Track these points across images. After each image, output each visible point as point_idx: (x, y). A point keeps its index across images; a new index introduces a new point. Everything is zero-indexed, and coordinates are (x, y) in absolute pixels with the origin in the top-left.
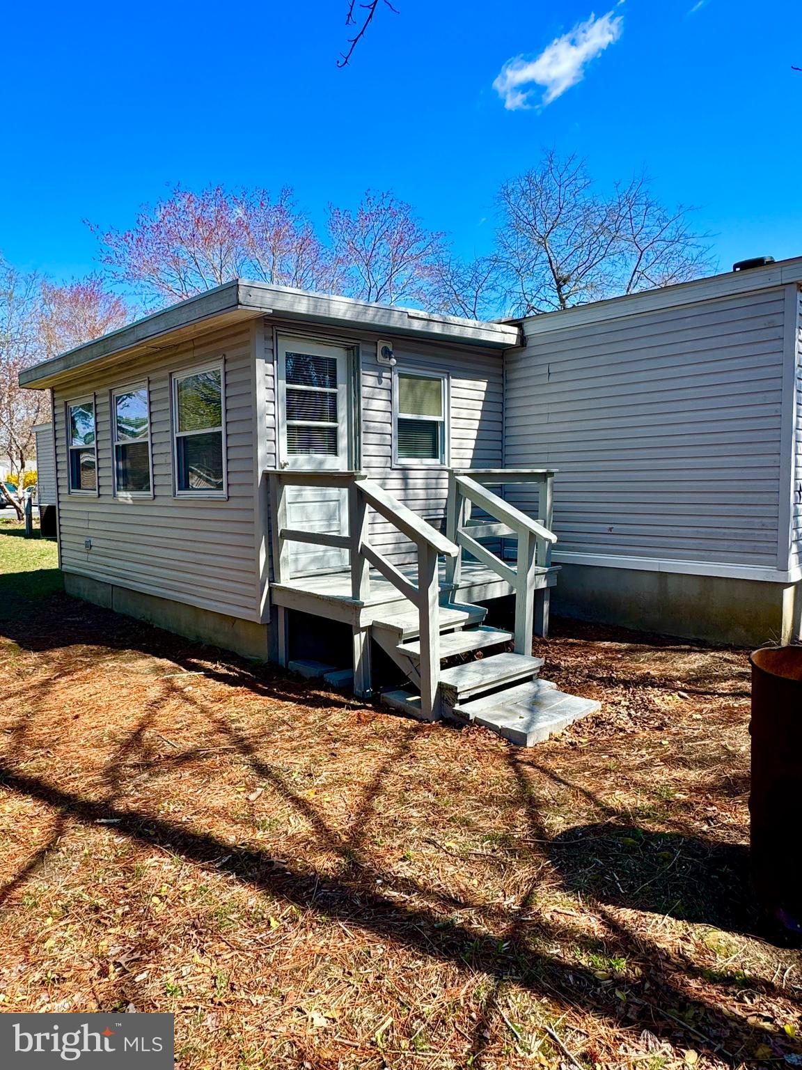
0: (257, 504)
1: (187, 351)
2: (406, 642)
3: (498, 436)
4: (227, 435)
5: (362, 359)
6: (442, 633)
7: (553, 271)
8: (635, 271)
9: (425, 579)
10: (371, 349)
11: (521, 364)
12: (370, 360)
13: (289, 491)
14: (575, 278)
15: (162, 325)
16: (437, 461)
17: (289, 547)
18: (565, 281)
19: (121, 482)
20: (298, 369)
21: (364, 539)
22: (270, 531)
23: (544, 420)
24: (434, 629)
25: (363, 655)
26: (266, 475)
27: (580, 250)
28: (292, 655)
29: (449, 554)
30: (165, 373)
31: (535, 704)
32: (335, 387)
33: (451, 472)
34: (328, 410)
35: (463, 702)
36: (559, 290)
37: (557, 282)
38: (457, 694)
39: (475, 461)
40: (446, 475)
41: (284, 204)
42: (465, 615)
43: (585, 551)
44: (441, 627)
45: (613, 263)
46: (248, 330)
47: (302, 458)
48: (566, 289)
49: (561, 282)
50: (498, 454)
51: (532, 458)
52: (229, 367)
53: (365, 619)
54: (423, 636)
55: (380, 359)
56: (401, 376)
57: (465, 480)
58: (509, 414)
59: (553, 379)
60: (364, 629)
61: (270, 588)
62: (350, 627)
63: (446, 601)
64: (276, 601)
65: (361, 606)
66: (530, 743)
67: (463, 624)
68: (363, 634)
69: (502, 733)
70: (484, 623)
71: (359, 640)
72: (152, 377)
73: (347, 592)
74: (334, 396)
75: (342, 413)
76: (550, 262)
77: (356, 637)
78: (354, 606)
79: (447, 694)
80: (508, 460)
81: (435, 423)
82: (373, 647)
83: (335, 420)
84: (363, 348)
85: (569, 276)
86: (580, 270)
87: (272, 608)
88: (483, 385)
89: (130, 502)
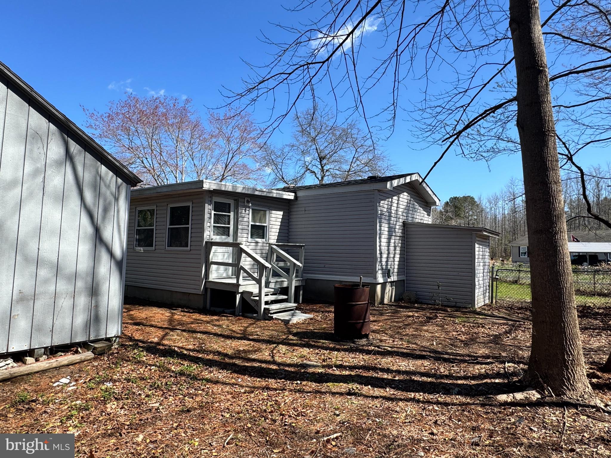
0: (203, 252)
1: (177, 197)
2: (254, 297)
3: (287, 231)
4: (191, 228)
5: (239, 204)
6: (266, 295)
7: (318, 153)
8: (354, 157)
9: (261, 276)
10: (243, 200)
11: (296, 206)
12: (242, 204)
13: (214, 248)
14: (328, 157)
15: (170, 189)
16: (264, 240)
17: (214, 267)
18: (324, 158)
19: (137, 243)
20: (218, 207)
21: (242, 264)
22: (206, 262)
23: (303, 226)
24: (263, 294)
25: (239, 302)
26: (206, 242)
27: (331, 145)
28: (211, 305)
29: (268, 267)
30: (166, 204)
31: (293, 315)
32: (230, 213)
33: (269, 244)
34: (227, 220)
35: (271, 314)
36: (321, 162)
37: (320, 159)
38: (270, 311)
39: (278, 241)
40: (268, 245)
41: (187, 106)
42: (273, 290)
43: (316, 274)
44: (265, 293)
45: (346, 152)
46: (203, 194)
47: (218, 237)
48: (324, 161)
49: (321, 159)
50: (287, 238)
51: (299, 240)
52: (194, 205)
53: (241, 290)
54: (260, 295)
55: (246, 204)
56: (252, 209)
57: (274, 247)
58: (291, 224)
59: (306, 212)
60: (240, 293)
61: (205, 282)
62: (235, 292)
63: (267, 286)
64: (208, 286)
65: (240, 285)
66: (290, 323)
67: (272, 293)
68: (240, 295)
69: (282, 321)
70: (279, 294)
71: (238, 297)
72: (158, 204)
73: (234, 281)
74: (229, 216)
75: (232, 222)
76: (317, 149)
77: (238, 295)
78: (238, 285)
79: (267, 311)
80: (290, 240)
81: (264, 226)
82: (242, 299)
83: (229, 224)
84: (240, 200)
85: (325, 156)
86: (330, 154)
87: (206, 288)
88: (281, 213)
89: (142, 251)
